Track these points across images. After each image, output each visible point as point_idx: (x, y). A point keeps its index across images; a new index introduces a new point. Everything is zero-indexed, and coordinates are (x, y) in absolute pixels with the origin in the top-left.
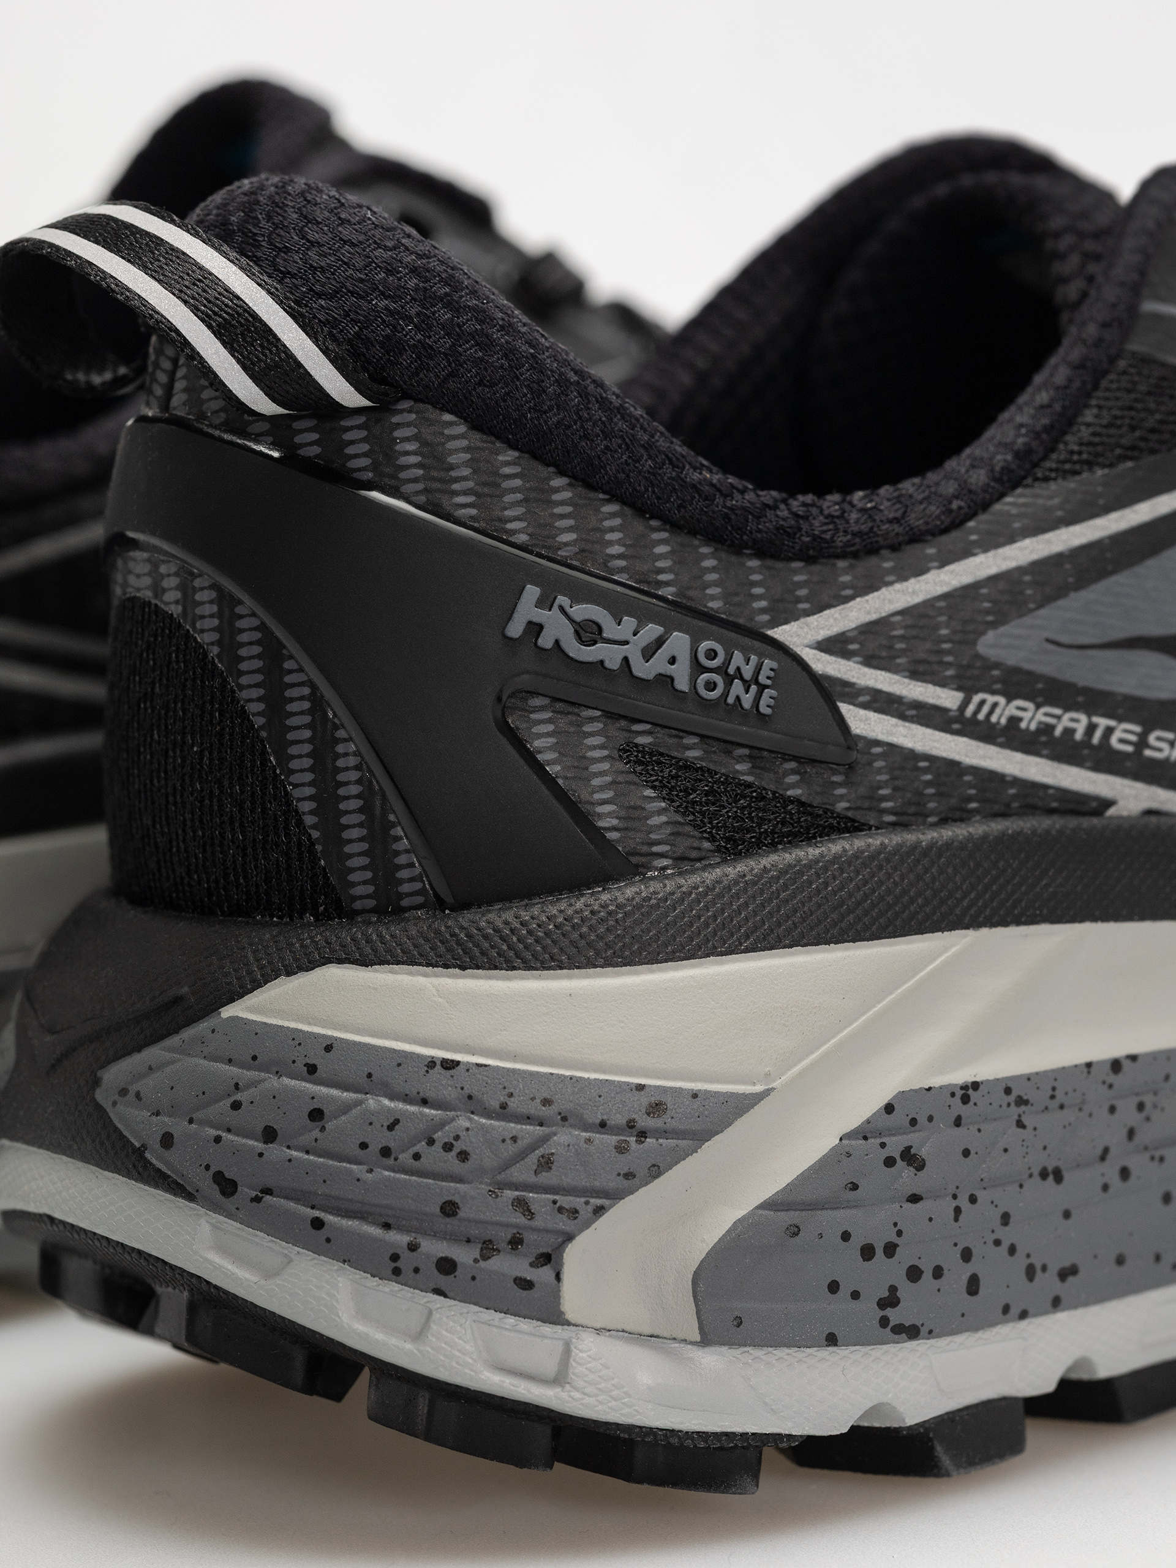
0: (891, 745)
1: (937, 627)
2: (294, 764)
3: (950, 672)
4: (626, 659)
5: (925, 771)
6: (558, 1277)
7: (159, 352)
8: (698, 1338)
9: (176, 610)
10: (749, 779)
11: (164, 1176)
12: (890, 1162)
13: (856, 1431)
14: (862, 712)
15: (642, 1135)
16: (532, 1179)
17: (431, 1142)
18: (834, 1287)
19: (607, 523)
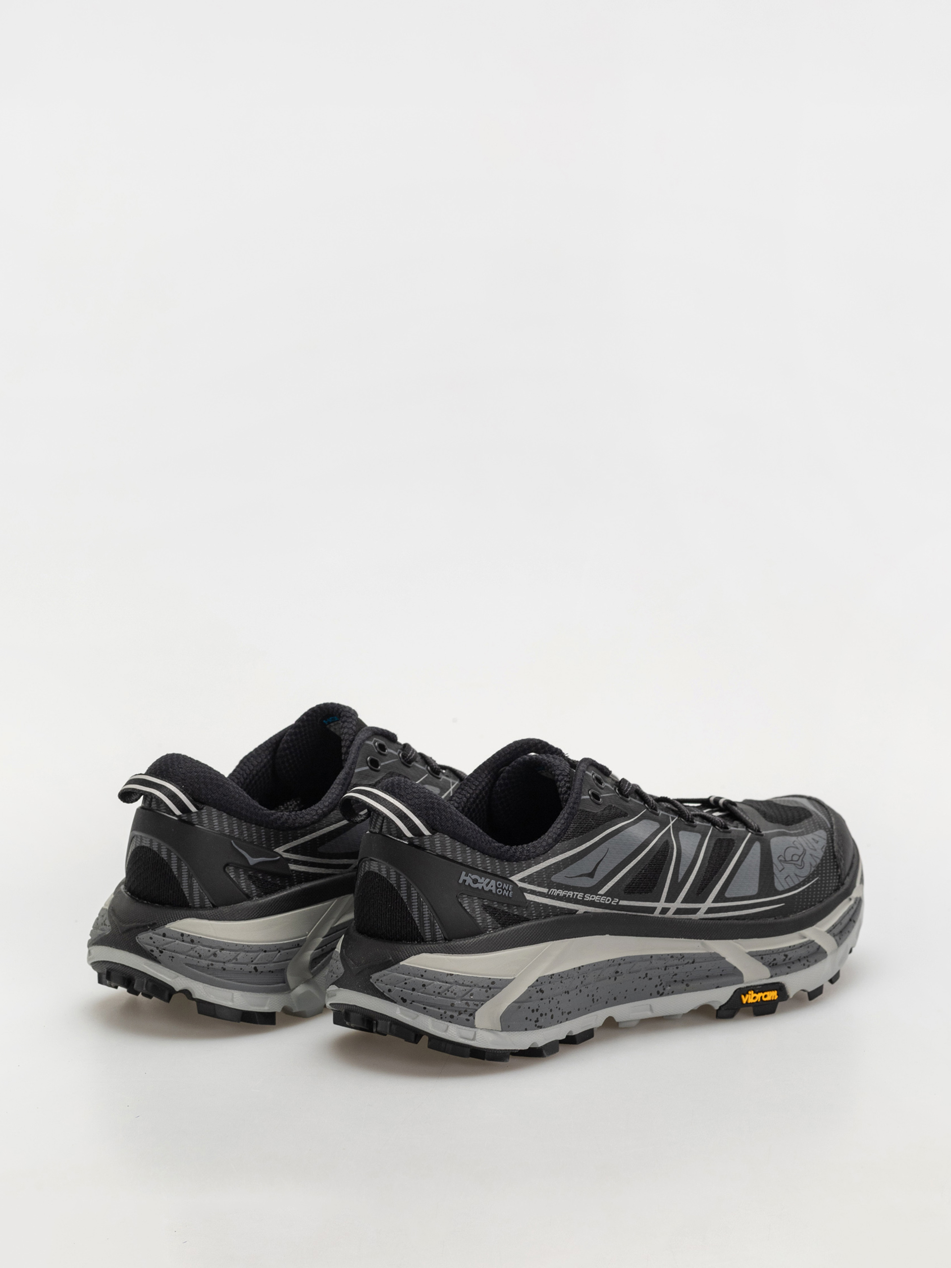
0: (534, 902)
1: (543, 875)
2: (414, 910)
3: (546, 885)
4: (483, 887)
5: (541, 907)
6: (474, 1018)
7: (373, 815)
8: (501, 1030)
9: (385, 876)
10: (507, 911)
11: (389, 998)
12: (537, 992)
13: (529, 1048)
14: (529, 895)
15: (490, 989)
16: (469, 998)
17: (448, 991)
18: (527, 1018)
19: (477, 857)
